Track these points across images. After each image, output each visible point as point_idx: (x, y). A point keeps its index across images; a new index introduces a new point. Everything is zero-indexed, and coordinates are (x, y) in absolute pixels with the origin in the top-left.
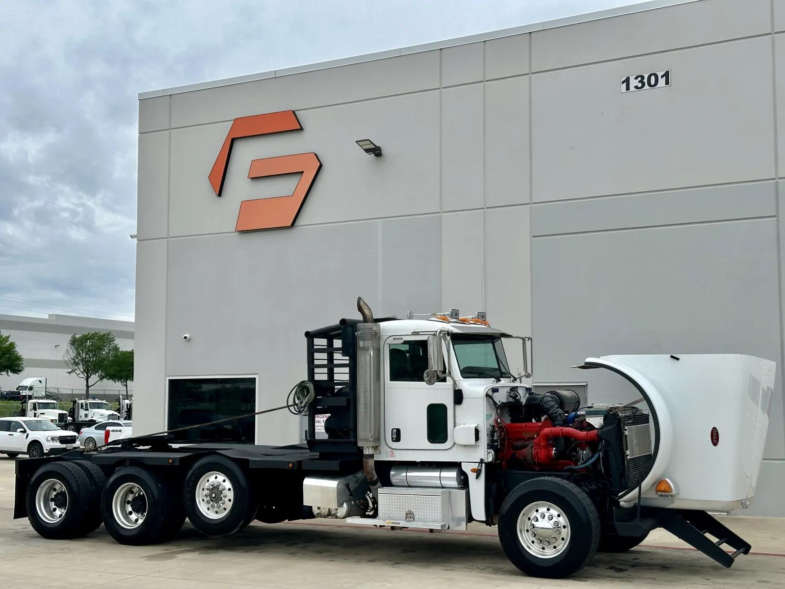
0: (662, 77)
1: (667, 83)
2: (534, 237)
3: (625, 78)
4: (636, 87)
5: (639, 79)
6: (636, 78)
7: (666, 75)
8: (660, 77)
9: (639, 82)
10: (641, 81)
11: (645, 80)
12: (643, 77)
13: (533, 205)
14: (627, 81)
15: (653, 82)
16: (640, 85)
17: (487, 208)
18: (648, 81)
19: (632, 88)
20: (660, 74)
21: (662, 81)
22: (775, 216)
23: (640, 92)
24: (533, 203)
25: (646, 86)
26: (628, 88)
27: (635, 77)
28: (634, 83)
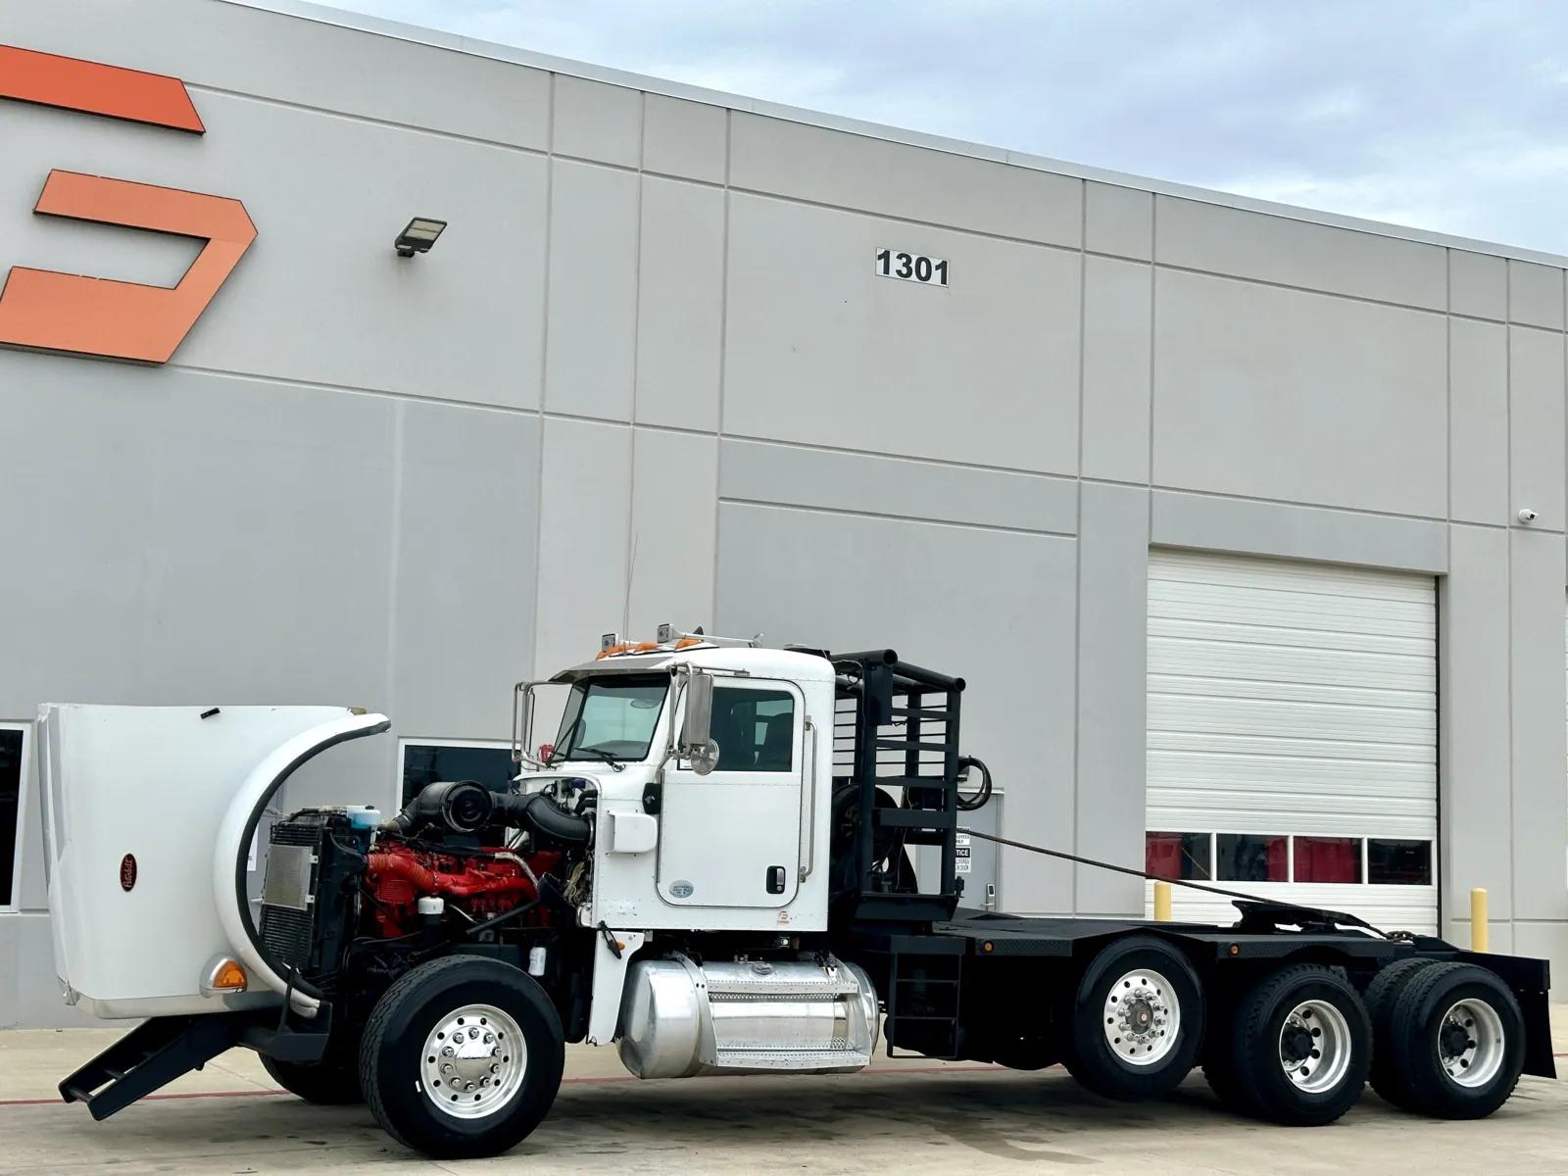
0: (937, 268)
1: (944, 281)
2: (722, 498)
3: (883, 251)
4: (899, 272)
5: (904, 260)
6: (900, 257)
7: (943, 266)
8: (933, 269)
9: (904, 265)
10: (907, 265)
11: (913, 265)
12: (909, 260)
13: (723, 438)
14: (886, 256)
15: (923, 273)
16: (904, 271)
17: (635, 424)
18: (917, 268)
19: (893, 273)
20: (935, 262)
21: (936, 275)
22: (1073, 535)
23: (903, 281)
24: (723, 435)
25: (914, 277)
26: (887, 271)
27: (897, 253)
28: (896, 264)
